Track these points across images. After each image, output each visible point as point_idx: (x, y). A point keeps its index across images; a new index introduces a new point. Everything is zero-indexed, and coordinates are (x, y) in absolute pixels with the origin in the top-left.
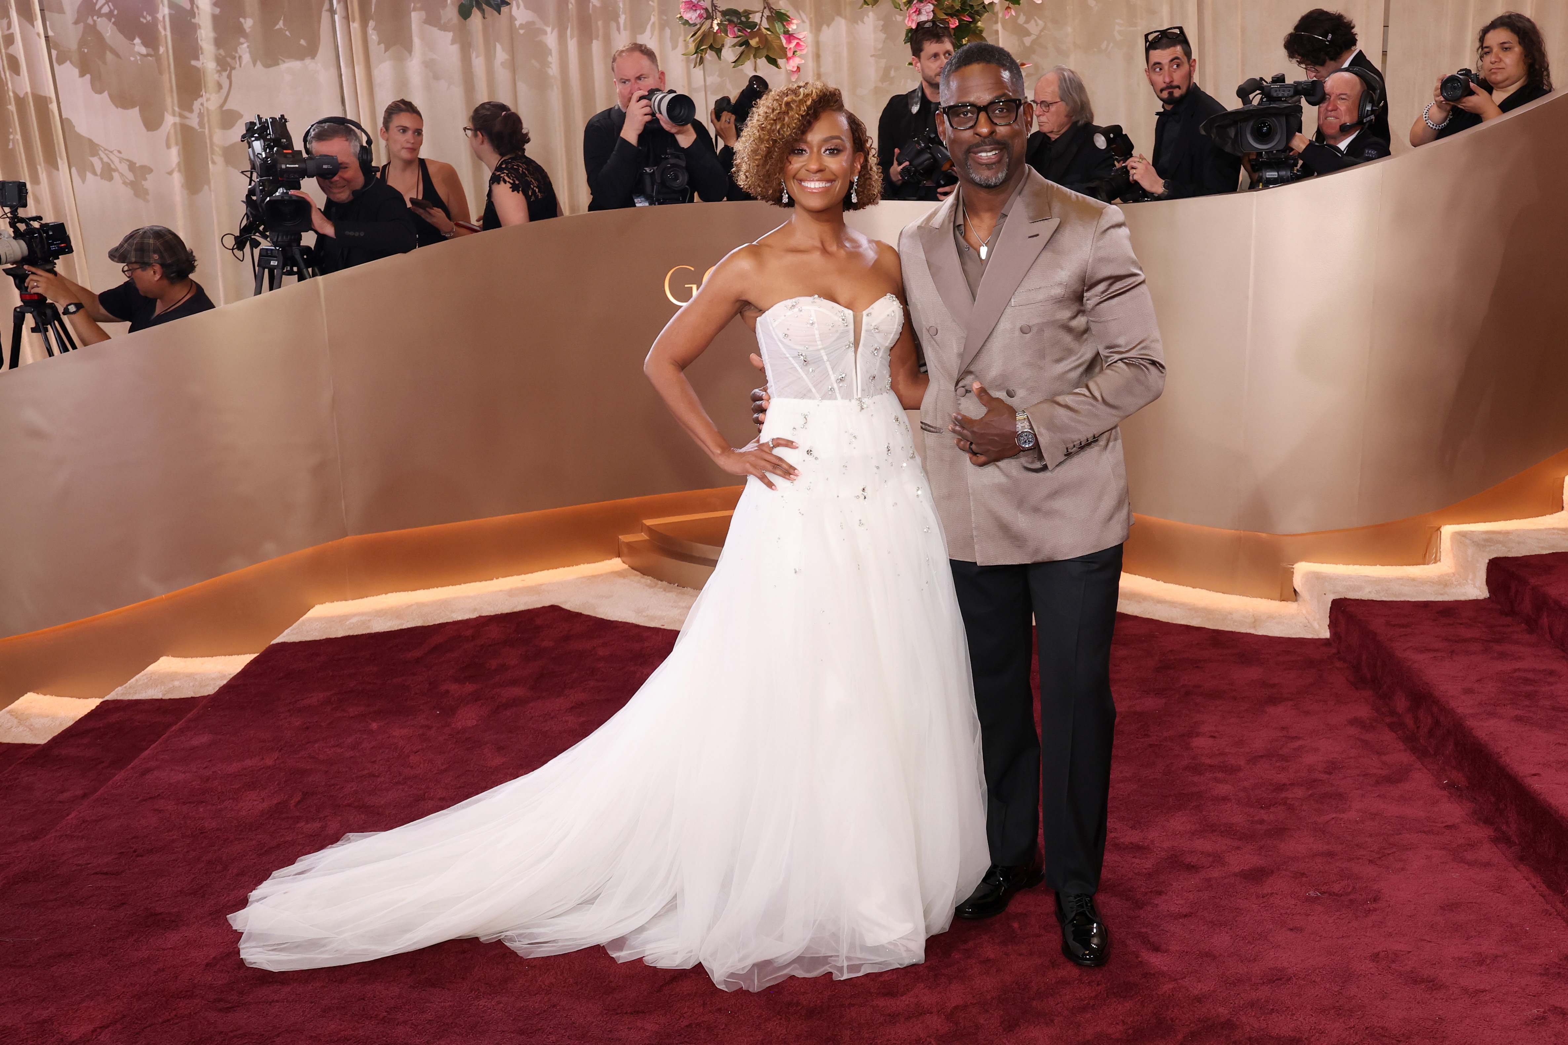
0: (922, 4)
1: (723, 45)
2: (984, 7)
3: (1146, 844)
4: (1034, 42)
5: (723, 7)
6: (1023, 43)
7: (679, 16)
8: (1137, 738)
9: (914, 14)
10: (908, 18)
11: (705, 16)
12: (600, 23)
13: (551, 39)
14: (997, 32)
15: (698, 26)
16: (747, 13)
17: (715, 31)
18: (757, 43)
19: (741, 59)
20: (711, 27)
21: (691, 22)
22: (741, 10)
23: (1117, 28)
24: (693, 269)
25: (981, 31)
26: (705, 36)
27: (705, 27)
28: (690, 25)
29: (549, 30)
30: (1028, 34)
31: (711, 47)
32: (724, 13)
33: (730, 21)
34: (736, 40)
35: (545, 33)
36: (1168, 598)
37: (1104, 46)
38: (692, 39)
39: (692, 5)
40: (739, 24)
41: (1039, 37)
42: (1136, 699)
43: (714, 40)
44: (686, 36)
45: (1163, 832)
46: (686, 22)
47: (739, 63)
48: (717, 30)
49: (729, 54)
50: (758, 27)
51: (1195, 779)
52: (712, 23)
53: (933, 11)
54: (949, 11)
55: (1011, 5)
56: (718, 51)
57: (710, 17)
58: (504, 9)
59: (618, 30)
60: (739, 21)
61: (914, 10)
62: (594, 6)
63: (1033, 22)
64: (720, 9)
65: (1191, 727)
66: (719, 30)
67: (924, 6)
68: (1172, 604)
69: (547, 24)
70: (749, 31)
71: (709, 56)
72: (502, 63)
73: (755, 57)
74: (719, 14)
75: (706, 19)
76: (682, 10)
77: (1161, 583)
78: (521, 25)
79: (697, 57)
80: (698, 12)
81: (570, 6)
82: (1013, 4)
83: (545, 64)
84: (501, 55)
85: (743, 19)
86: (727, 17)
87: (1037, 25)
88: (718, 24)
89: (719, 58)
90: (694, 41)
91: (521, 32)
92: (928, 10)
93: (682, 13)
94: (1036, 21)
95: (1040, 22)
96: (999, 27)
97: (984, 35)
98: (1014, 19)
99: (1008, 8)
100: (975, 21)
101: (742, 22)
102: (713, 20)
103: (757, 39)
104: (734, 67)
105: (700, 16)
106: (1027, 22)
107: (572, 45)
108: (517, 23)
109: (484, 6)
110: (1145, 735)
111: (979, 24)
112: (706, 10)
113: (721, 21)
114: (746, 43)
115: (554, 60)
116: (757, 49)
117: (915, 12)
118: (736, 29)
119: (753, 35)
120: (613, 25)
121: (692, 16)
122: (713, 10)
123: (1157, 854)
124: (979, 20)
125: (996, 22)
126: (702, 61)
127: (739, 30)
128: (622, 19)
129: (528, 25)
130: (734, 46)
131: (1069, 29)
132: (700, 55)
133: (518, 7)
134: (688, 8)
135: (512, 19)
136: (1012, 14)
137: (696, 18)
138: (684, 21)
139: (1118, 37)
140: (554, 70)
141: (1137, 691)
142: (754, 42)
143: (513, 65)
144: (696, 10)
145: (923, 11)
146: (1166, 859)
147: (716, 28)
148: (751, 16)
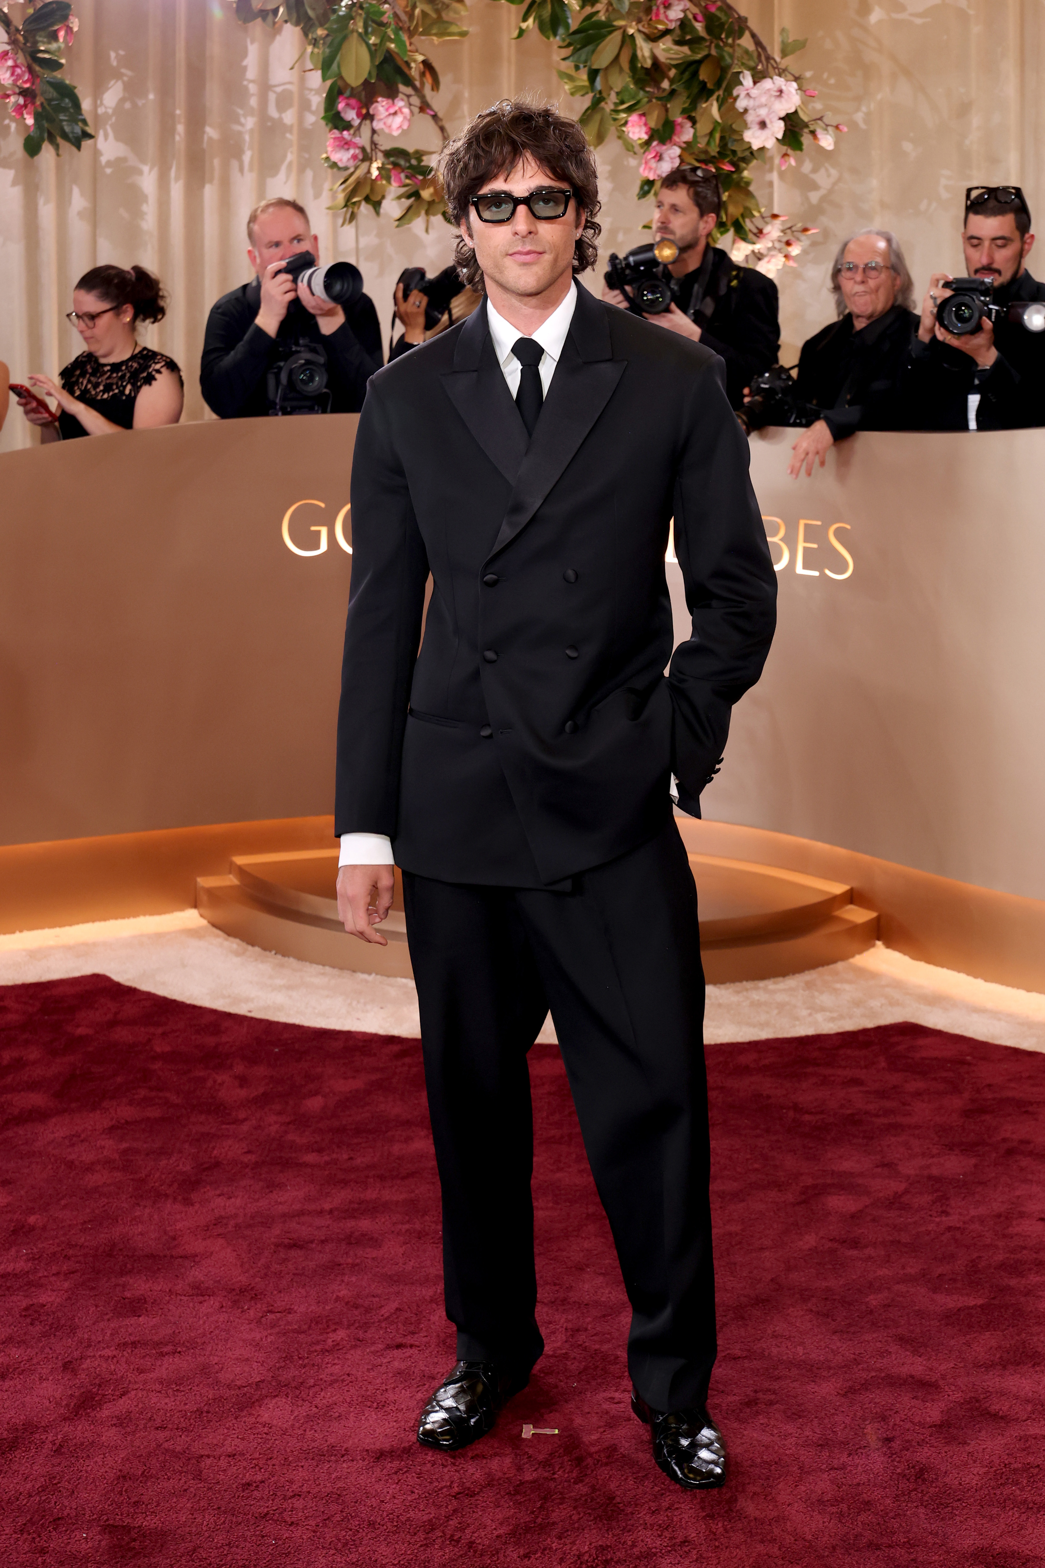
0: (664, 147)
1: (383, 197)
2: (752, 153)
3: (933, 1380)
4: (823, 199)
5: (386, 145)
6: (807, 199)
7: (324, 156)
8: (931, 1216)
9: (653, 160)
10: (643, 166)
11: (360, 157)
12: (216, 162)
13: (148, 181)
14: (771, 184)
15: (352, 170)
16: (419, 155)
17: (374, 177)
18: (432, 195)
19: (407, 217)
20: (369, 172)
21: (340, 165)
22: (411, 150)
23: (943, 181)
24: (322, 505)
25: (748, 184)
26: (358, 185)
27: (360, 173)
28: (339, 169)
29: (146, 169)
30: (815, 186)
31: (367, 199)
32: (388, 154)
33: (396, 165)
34: (403, 190)
35: (140, 173)
36: (989, 1005)
37: (923, 206)
38: (343, 186)
39: (343, 143)
40: (409, 168)
41: (831, 191)
42: (933, 1157)
43: (372, 190)
44: (334, 183)
45: (960, 1362)
46: (334, 165)
47: (403, 221)
48: (377, 177)
49: (392, 207)
50: (433, 173)
51: (1013, 1282)
52: (370, 166)
53: (680, 156)
54: (703, 157)
55: (790, 152)
56: (376, 205)
57: (367, 158)
58: (86, 144)
59: (241, 170)
60: (408, 165)
61: (653, 155)
62: (210, 139)
63: (822, 171)
64: (383, 148)
65: (1013, 1203)
66: (380, 176)
67: (667, 150)
68: (995, 1014)
69: (143, 161)
70: (421, 178)
71: (365, 209)
72: (79, 213)
73: (427, 213)
74: (380, 155)
75: (363, 160)
76: (330, 149)
77: (980, 982)
78: (109, 164)
79: (347, 212)
80: (352, 151)
81: (177, 138)
82: (794, 149)
83: (137, 214)
84: (78, 201)
85: (414, 162)
86: (392, 159)
87: (829, 176)
88: (378, 168)
89: (378, 213)
90: (344, 190)
91: (108, 171)
92: (672, 156)
93: (329, 153)
94: (827, 170)
95: (834, 172)
96: (775, 177)
97: (752, 188)
98: (797, 169)
99: (785, 155)
100: (739, 170)
101: (411, 167)
102: (371, 163)
103: (431, 190)
104: (398, 226)
105: (354, 157)
106: (815, 170)
107: (177, 190)
108: (103, 160)
109: (59, 140)
110: (943, 1212)
111: (746, 174)
112: (363, 149)
113: (383, 164)
114: (416, 195)
115: (150, 210)
116: (431, 203)
117: (654, 157)
118: (402, 175)
119: (425, 184)
120: (235, 164)
121: (343, 157)
122: (372, 150)
123: (949, 1396)
124: (745, 169)
125: (771, 170)
126: (353, 217)
127: (407, 177)
128: (247, 157)
129: (118, 163)
130: (399, 198)
131: (874, 183)
132: (350, 210)
133: (106, 137)
134: (338, 146)
135: (96, 153)
136: (790, 165)
137: (349, 160)
138: (331, 163)
139: (945, 195)
140: (149, 222)
141: (934, 1144)
142: (426, 194)
143: (93, 216)
144: (348, 149)
145: (666, 156)
146: (962, 1404)
147: (375, 173)
148: (424, 158)
